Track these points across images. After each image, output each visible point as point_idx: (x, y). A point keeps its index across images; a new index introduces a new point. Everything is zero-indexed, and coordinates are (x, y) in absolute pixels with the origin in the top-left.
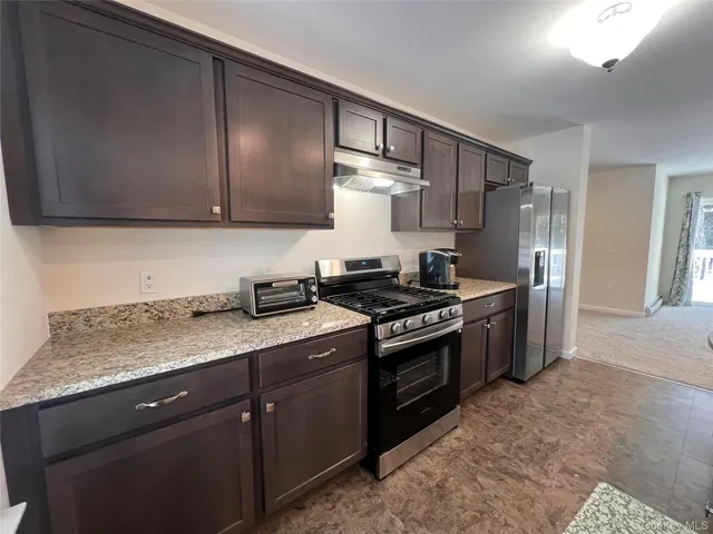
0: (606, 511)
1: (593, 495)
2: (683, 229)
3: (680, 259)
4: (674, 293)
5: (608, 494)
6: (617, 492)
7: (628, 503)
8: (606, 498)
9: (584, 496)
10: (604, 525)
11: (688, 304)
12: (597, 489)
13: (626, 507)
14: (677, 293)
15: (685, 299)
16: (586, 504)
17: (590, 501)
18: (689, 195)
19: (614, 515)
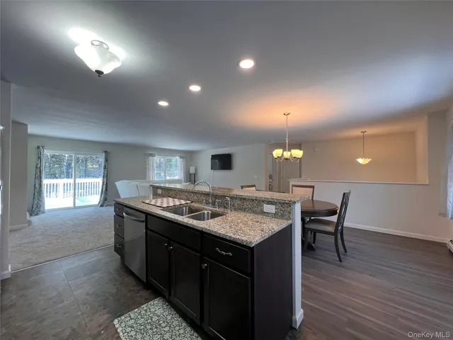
0: (130, 329)
1: (119, 330)
2: (37, 167)
3: (37, 186)
4: (35, 207)
5: (122, 322)
6: (123, 317)
7: (130, 317)
8: (123, 325)
9: (117, 336)
10: (136, 335)
11: (43, 212)
12: (117, 326)
13: (131, 319)
14: (37, 207)
15: (42, 209)
16: (122, 337)
17: (121, 334)
18: (38, 147)
19: (133, 327)
